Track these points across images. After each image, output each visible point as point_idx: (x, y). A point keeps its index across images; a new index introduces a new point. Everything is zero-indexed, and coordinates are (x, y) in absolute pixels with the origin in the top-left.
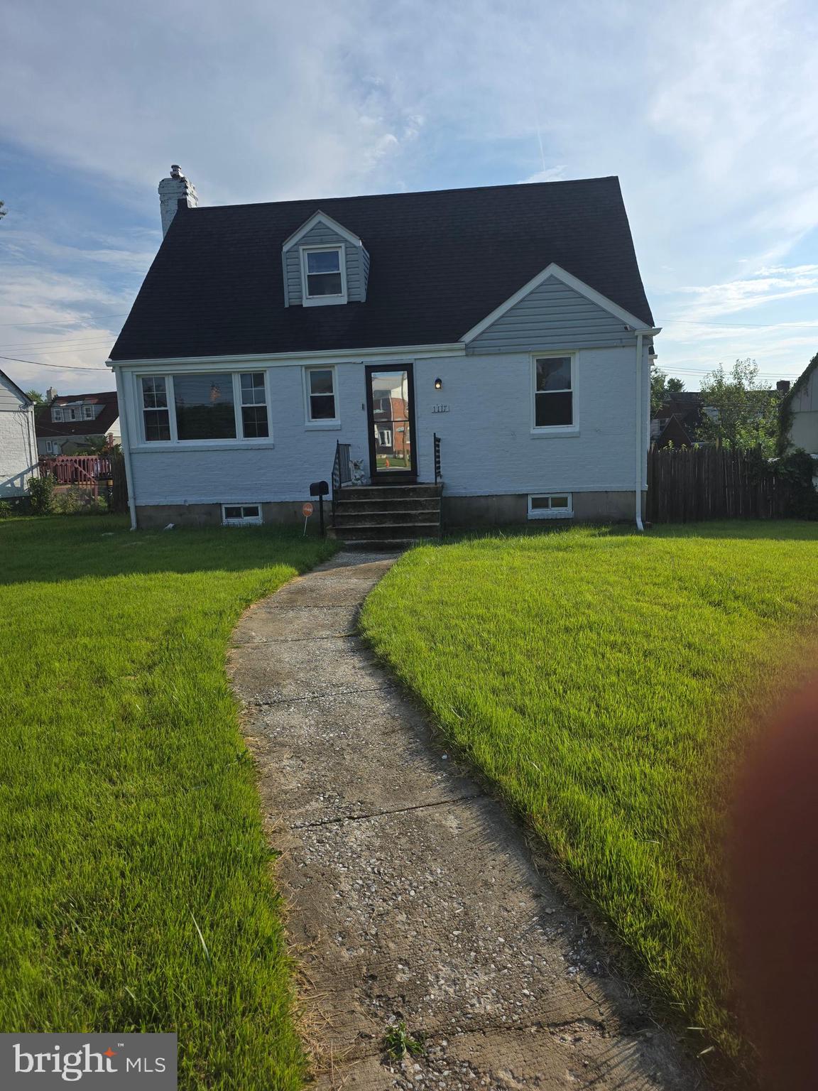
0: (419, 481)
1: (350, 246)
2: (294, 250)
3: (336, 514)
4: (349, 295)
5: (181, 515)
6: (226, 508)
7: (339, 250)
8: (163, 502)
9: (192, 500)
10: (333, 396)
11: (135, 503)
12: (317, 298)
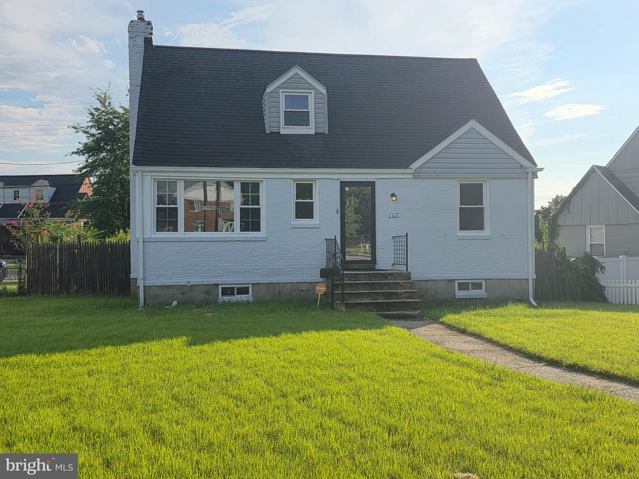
0: (377, 268)
1: (317, 92)
2: (276, 91)
3: (344, 292)
4: (316, 128)
5: (183, 294)
6: (222, 288)
7: (309, 95)
8: (169, 282)
9: (195, 281)
10: (313, 202)
11: (144, 283)
12: (291, 128)
